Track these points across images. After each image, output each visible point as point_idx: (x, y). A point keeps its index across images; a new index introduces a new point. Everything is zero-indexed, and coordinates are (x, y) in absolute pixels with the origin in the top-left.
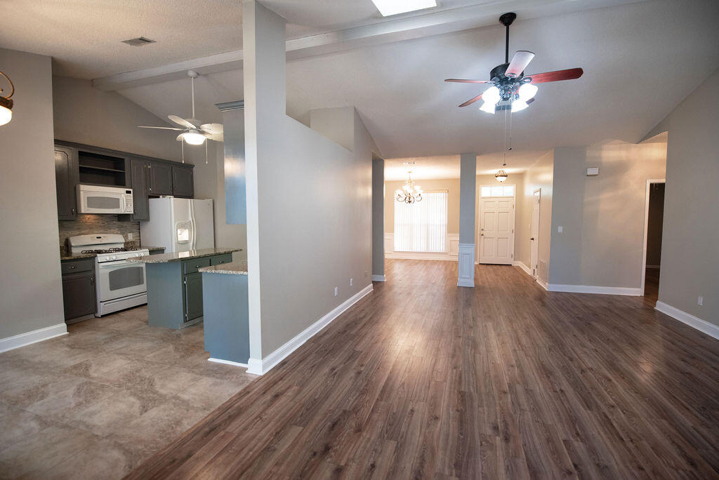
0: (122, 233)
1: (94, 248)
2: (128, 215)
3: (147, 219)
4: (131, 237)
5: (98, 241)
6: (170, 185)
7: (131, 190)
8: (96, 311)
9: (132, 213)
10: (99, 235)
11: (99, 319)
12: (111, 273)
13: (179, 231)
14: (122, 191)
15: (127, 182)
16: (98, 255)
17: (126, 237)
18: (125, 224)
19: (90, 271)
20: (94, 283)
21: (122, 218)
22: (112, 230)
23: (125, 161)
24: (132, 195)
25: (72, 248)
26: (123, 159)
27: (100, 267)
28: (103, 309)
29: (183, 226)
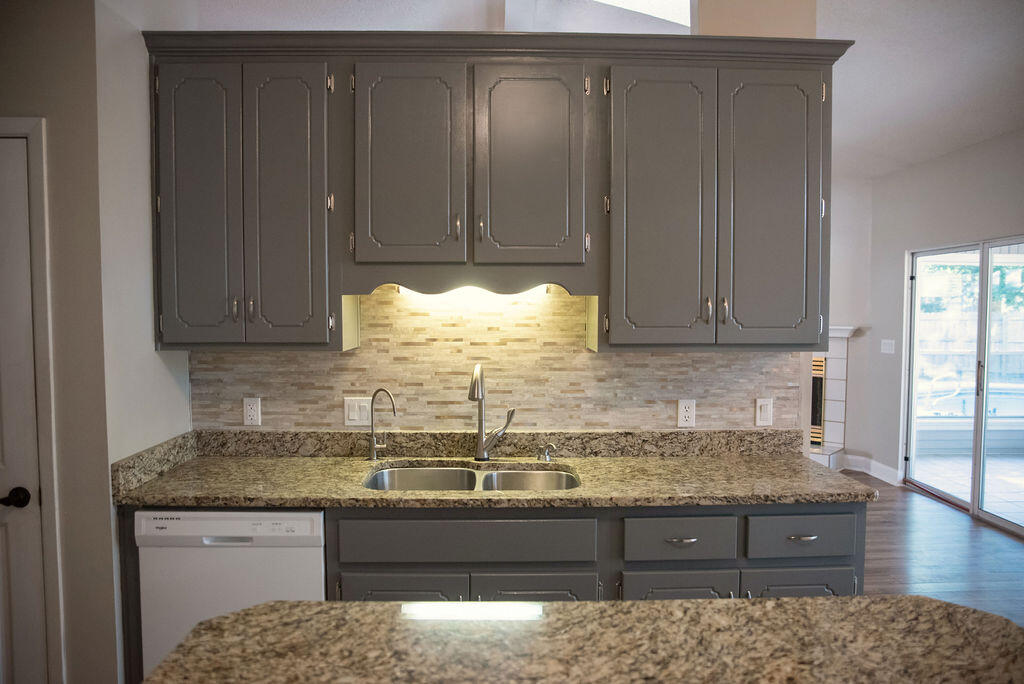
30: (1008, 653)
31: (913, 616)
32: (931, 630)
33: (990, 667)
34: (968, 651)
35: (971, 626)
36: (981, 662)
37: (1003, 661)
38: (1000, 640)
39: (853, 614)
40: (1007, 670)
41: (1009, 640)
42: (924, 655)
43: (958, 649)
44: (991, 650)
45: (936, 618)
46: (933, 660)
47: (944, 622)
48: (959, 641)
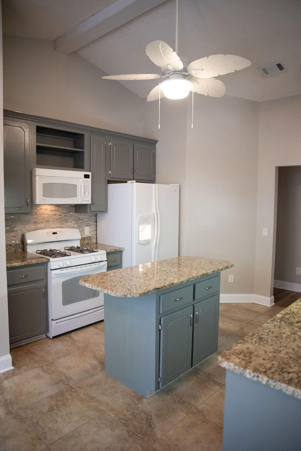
0: (79, 227)
1: (48, 247)
2: (85, 205)
3: (105, 211)
4: (88, 231)
5: (54, 238)
6: (131, 166)
7: (89, 173)
8: (47, 330)
9: (90, 202)
10: (55, 230)
11: (51, 342)
12: (65, 284)
13: (141, 227)
14: (80, 174)
15: (86, 164)
16: (51, 259)
17: (82, 232)
18: (82, 216)
19: (42, 279)
20: (46, 295)
21: (79, 208)
22: (69, 224)
23: (85, 137)
24: (90, 180)
25: (28, 247)
26: (83, 135)
27: (53, 276)
28: (55, 329)
29: (145, 221)
30: (115, 286)
31: (137, 288)
32: (131, 286)
33: (118, 283)
34: (122, 285)
35: (124, 289)
36: (119, 284)
37: (116, 285)
38: (117, 288)
39: (149, 285)
40: (115, 284)
41: (115, 288)
42: (130, 282)
43: (124, 285)
44: (118, 286)
45: (132, 289)
46: (128, 282)
47: (130, 288)
48: (125, 286)
